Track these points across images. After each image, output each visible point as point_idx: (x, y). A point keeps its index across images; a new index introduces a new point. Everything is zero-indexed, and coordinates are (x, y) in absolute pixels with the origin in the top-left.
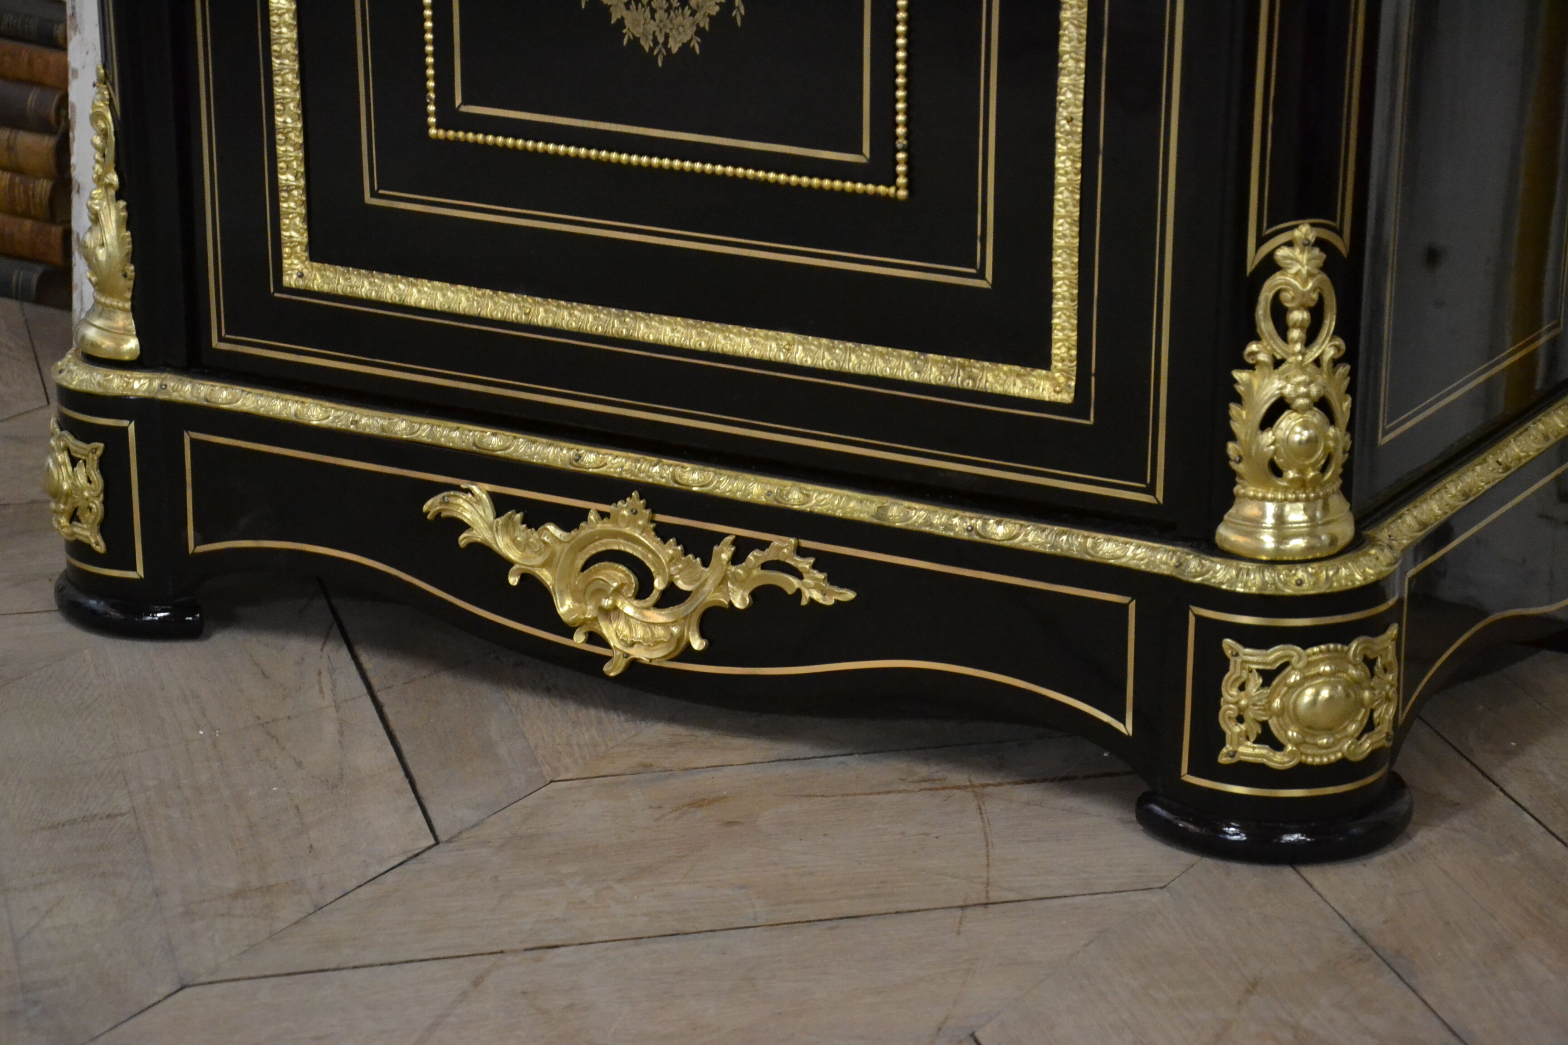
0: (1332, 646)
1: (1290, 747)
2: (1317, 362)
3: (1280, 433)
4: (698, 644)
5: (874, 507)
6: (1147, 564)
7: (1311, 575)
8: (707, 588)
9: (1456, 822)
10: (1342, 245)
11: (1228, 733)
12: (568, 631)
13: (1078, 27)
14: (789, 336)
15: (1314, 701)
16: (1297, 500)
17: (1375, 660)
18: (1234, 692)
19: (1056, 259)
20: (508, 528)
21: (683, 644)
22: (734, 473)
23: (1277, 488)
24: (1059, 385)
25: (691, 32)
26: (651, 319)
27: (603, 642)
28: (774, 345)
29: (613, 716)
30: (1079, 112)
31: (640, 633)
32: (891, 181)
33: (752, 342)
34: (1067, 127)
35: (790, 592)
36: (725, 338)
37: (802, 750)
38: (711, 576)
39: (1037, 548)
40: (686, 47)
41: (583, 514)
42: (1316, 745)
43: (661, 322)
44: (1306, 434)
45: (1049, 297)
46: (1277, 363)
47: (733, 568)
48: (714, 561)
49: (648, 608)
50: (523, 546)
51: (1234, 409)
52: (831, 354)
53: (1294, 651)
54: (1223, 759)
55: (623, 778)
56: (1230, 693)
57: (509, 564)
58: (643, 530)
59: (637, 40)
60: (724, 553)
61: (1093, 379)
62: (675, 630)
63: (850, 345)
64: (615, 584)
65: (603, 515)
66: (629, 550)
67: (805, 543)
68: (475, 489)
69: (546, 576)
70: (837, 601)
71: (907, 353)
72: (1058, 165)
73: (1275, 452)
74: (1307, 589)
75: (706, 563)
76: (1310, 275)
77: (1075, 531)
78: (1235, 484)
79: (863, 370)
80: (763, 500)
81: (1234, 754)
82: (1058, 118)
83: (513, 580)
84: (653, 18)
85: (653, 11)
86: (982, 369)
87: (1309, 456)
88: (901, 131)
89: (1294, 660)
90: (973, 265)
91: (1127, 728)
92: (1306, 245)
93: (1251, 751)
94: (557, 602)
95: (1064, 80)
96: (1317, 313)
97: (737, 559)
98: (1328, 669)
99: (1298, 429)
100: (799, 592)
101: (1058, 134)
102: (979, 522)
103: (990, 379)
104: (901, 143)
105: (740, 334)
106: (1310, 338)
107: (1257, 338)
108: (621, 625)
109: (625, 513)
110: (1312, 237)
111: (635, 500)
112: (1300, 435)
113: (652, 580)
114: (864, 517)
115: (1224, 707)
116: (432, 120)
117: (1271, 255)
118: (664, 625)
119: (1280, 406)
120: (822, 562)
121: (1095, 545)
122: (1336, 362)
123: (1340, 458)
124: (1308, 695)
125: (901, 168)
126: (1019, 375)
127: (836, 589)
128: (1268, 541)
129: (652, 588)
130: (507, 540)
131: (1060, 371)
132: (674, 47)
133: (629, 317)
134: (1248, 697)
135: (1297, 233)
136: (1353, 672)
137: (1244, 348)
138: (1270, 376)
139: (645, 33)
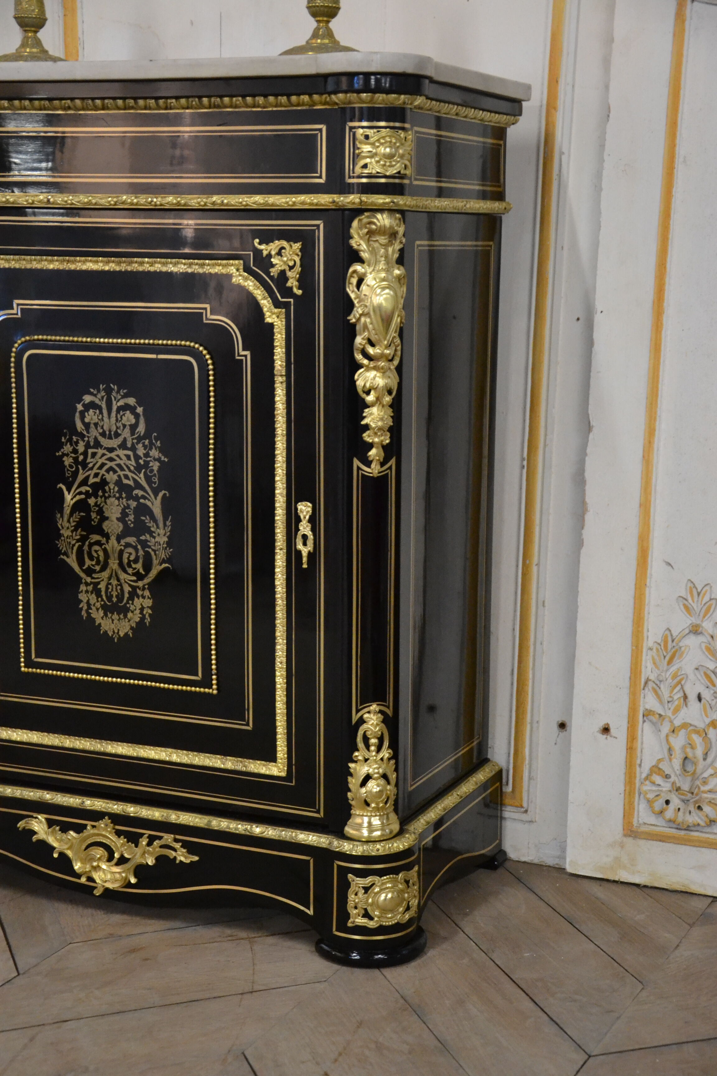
0: (391, 876)
1: (376, 919)
2: (382, 759)
3: (368, 789)
4: (133, 880)
5: (206, 821)
6: (317, 843)
7: (382, 846)
8: (137, 857)
9: (444, 946)
10: (390, 712)
11: (351, 913)
12: (79, 876)
13: (283, 626)
14: (170, 750)
15: (385, 899)
16: (376, 816)
17: (409, 881)
18: (353, 896)
19: (277, 718)
20: (53, 833)
21: (127, 881)
22: (148, 808)
23: (368, 811)
24: (280, 769)
25: (128, 628)
26: (113, 744)
27: (93, 881)
28: (164, 754)
29: (99, 912)
30: (284, 660)
31: (109, 876)
32: (210, 687)
33: (155, 753)
34: (280, 666)
35: (172, 857)
36: (144, 751)
37: (177, 924)
38: (138, 851)
39: (273, 837)
40: (126, 634)
41: (85, 826)
42: (386, 917)
43: (118, 745)
44: (378, 789)
45: (275, 733)
46: (366, 760)
47: (148, 848)
48: (140, 845)
49: (112, 866)
50: (60, 841)
51: (350, 779)
52: (188, 757)
53: (376, 879)
54: (349, 925)
55: (101, 941)
56: (351, 897)
57: (54, 848)
58: (110, 833)
59: (106, 631)
60: (144, 842)
61: (294, 767)
62: (124, 875)
63: (195, 753)
64: (98, 856)
65: (94, 827)
66: (104, 841)
67: (178, 837)
68: (39, 817)
69: (69, 853)
70: (191, 861)
71: (218, 756)
72: (277, 680)
73: (367, 796)
74: (381, 853)
75: (136, 846)
76: (377, 725)
77: (288, 830)
78: (351, 809)
79: (200, 764)
80: (160, 819)
81: (353, 922)
82: (276, 662)
83: (56, 855)
84: (113, 623)
85: (113, 620)
86: (249, 763)
87: (381, 797)
88: (214, 667)
89: (376, 882)
90: (244, 721)
91: (311, 912)
92: (375, 713)
93: (361, 921)
94: (74, 864)
95: (278, 647)
96: (381, 739)
97: (149, 844)
98: (390, 885)
99: (375, 787)
100: (175, 858)
101: (276, 668)
102: (249, 827)
103: (253, 767)
104: (214, 672)
105: (150, 750)
106: (379, 749)
107: (358, 750)
108: (101, 873)
109: (102, 825)
110: (377, 709)
111: (107, 820)
112: (376, 789)
113: (114, 853)
114: (202, 825)
115: (349, 903)
116: (22, 664)
117: (362, 716)
118: (119, 873)
119: (368, 778)
120: (185, 845)
121: (296, 835)
122: (389, 759)
123: (393, 798)
124: (383, 897)
125: (214, 682)
126: (264, 765)
127: (191, 856)
128: (365, 833)
129: (114, 857)
130: (53, 838)
131: (281, 763)
132: (122, 634)
133: (104, 743)
134: (359, 898)
135: (371, 708)
136: (400, 886)
137: (352, 754)
138: (363, 765)
139: (110, 629)
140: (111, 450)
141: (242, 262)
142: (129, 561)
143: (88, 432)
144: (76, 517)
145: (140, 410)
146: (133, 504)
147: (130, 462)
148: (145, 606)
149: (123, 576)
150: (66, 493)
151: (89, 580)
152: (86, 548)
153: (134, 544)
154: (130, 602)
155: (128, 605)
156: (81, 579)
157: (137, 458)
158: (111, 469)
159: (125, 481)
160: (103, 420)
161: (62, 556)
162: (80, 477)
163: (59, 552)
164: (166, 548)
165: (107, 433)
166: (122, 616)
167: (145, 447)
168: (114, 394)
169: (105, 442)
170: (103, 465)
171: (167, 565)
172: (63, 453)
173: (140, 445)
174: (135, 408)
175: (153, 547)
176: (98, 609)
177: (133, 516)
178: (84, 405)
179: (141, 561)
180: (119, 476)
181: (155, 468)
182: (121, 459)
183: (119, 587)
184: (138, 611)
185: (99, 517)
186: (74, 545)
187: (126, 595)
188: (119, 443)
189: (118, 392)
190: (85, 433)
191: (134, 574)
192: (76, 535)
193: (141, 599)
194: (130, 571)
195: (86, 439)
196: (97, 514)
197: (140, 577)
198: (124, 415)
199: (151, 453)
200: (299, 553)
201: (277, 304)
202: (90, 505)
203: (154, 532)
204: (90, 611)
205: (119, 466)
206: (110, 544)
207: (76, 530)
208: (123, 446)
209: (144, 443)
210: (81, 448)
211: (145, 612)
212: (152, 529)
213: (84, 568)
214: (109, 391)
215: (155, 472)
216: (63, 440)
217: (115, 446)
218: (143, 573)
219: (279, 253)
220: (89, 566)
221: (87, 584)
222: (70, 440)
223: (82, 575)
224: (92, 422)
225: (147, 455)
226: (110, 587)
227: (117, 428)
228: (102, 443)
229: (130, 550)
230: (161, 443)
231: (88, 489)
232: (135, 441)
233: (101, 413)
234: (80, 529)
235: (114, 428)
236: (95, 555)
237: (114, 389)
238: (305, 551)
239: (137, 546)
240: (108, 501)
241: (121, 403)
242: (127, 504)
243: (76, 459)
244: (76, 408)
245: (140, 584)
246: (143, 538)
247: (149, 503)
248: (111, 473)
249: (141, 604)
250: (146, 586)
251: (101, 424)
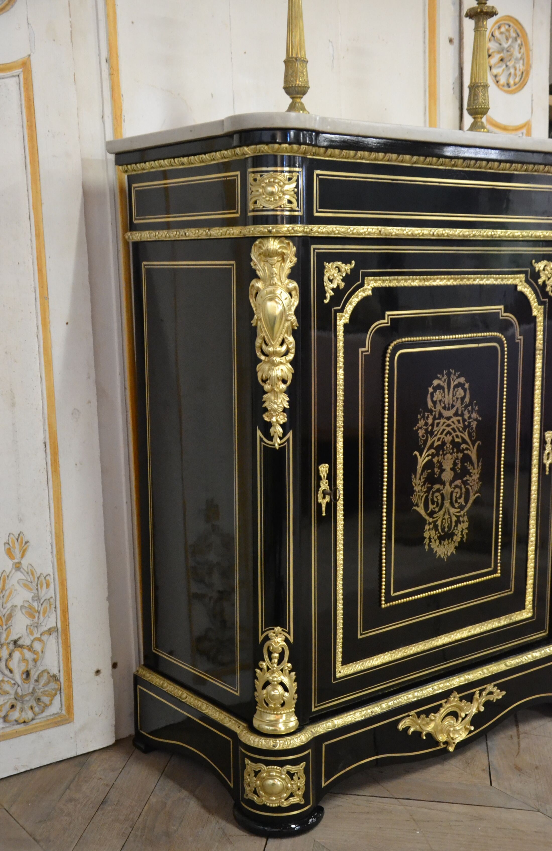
8: (473, 710)
12: (439, 744)
20: (421, 721)
21: (469, 730)
24: (527, 612)
25: (453, 547)
27: (447, 743)
32: (497, 572)
38: (474, 705)
40: (452, 553)
41: (441, 705)
47: (480, 700)
48: (474, 701)
49: (459, 725)
50: (426, 725)
57: (422, 733)
58: (457, 701)
59: (440, 555)
60: (477, 697)
61: (536, 607)
65: (447, 703)
66: (453, 710)
68: (412, 714)
69: (433, 731)
70: (502, 696)
75: (472, 703)
83: (424, 737)
85: (444, 545)
88: (499, 557)
94: (437, 737)
95: (530, 531)
97: (480, 696)
100: (494, 698)
101: (529, 546)
104: (499, 561)
109: (452, 699)
111: (455, 693)
116: (383, 602)
118: (462, 728)
120: (498, 686)
125: (499, 568)
126: (519, 614)
127: (502, 692)
130: (422, 725)
131: (528, 608)
132: (449, 554)
139: (442, 553)
140: (448, 418)
141: (524, 275)
142: (456, 498)
143: (435, 408)
144: (425, 475)
145: (467, 386)
146: (460, 455)
147: (460, 425)
148: (464, 528)
149: (452, 510)
150: (419, 457)
151: (431, 520)
152: (430, 496)
153: (460, 485)
154: (456, 528)
155: (454, 531)
156: (426, 520)
157: (464, 420)
158: (449, 433)
159: (457, 440)
160: (445, 397)
161: (414, 508)
162: (429, 443)
163: (413, 505)
164: (478, 483)
165: (447, 406)
166: (450, 541)
167: (469, 412)
168: (452, 376)
169: (446, 413)
170: (444, 430)
171: (478, 494)
172: (418, 427)
173: (466, 411)
174: (464, 384)
175: (471, 484)
176: (435, 541)
177: (460, 464)
178: (433, 388)
179: (463, 496)
180: (453, 437)
181: (474, 426)
182: (454, 424)
183: (449, 519)
184: (460, 533)
185: (439, 471)
186: (422, 496)
187: (454, 524)
188: (454, 412)
189: (455, 375)
190: (433, 409)
191: (459, 507)
192: (424, 488)
193: (462, 524)
194: (456, 505)
195: (434, 413)
196: (439, 469)
197: (462, 508)
198: (457, 391)
199: (472, 416)
200: (544, 465)
201: (540, 303)
202: (434, 463)
203: (472, 473)
204: (431, 544)
205: (453, 429)
206: (445, 489)
207: (424, 485)
208: (456, 414)
209: (468, 409)
210: (430, 421)
211: (464, 533)
212: (471, 471)
213: (428, 512)
214: (449, 375)
215: (474, 429)
216: (419, 417)
217: (452, 415)
218: (464, 504)
219: (544, 270)
220: (431, 510)
221: (430, 524)
222: (423, 417)
223: (427, 517)
224: (438, 399)
225: (470, 418)
226: (444, 521)
227: (453, 401)
228: (443, 415)
229: (457, 490)
230: (478, 408)
231: (433, 451)
232: (463, 409)
233: (444, 392)
234: (427, 483)
235: (451, 402)
236: (435, 500)
237: (452, 373)
238: (547, 463)
239: (461, 485)
240: (445, 457)
241: (456, 383)
242: (457, 456)
243: (426, 430)
244: (428, 391)
245: (462, 513)
246: (465, 479)
247: (469, 452)
248: (448, 435)
249: (462, 528)
250: (465, 514)
251: (443, 400)
